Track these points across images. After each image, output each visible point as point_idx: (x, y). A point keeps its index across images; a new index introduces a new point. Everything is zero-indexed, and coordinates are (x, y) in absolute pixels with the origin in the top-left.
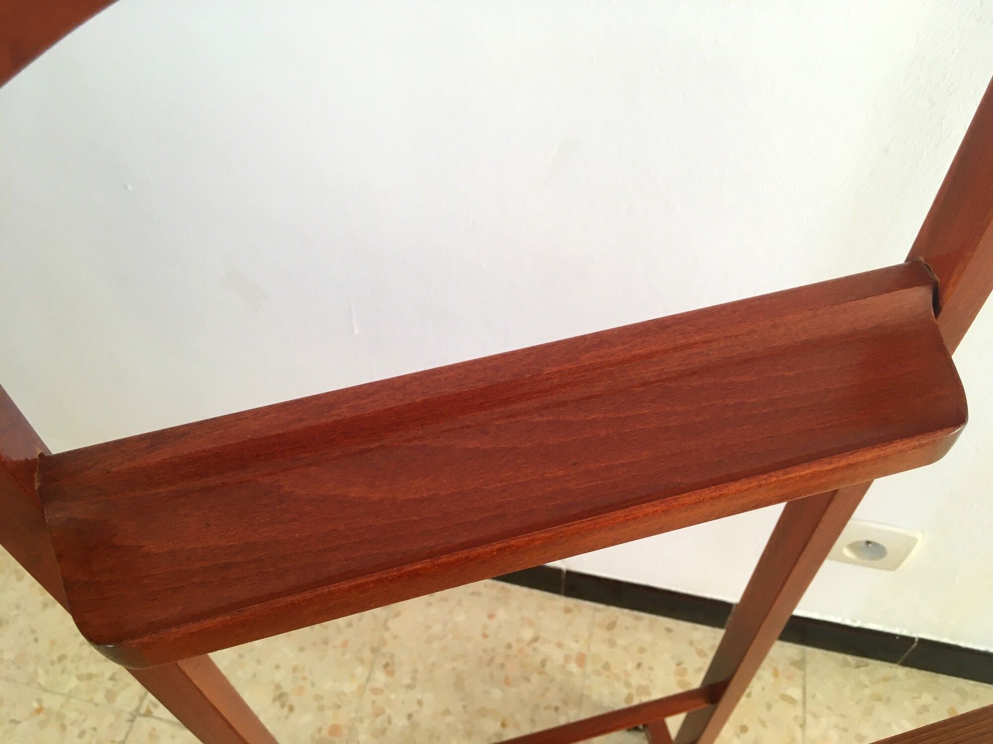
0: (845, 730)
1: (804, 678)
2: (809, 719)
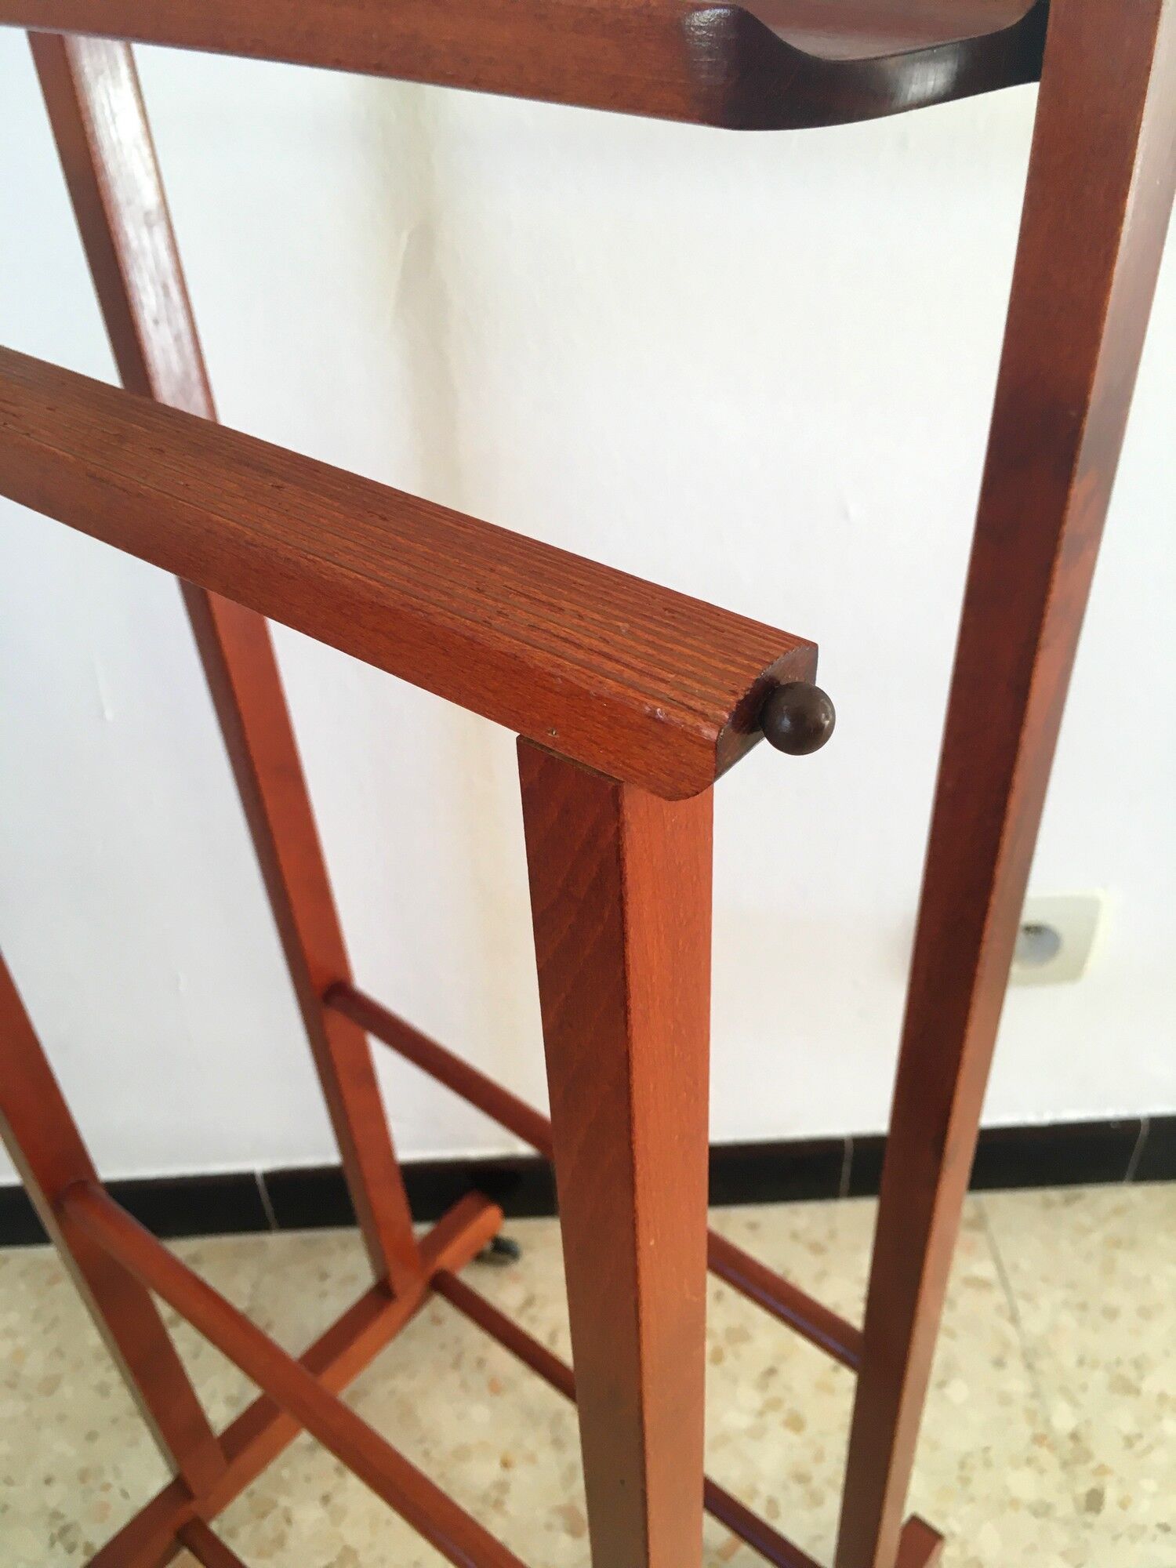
0: (1082, 1307)
1: (991, 1242)
2: (1022, 1306)
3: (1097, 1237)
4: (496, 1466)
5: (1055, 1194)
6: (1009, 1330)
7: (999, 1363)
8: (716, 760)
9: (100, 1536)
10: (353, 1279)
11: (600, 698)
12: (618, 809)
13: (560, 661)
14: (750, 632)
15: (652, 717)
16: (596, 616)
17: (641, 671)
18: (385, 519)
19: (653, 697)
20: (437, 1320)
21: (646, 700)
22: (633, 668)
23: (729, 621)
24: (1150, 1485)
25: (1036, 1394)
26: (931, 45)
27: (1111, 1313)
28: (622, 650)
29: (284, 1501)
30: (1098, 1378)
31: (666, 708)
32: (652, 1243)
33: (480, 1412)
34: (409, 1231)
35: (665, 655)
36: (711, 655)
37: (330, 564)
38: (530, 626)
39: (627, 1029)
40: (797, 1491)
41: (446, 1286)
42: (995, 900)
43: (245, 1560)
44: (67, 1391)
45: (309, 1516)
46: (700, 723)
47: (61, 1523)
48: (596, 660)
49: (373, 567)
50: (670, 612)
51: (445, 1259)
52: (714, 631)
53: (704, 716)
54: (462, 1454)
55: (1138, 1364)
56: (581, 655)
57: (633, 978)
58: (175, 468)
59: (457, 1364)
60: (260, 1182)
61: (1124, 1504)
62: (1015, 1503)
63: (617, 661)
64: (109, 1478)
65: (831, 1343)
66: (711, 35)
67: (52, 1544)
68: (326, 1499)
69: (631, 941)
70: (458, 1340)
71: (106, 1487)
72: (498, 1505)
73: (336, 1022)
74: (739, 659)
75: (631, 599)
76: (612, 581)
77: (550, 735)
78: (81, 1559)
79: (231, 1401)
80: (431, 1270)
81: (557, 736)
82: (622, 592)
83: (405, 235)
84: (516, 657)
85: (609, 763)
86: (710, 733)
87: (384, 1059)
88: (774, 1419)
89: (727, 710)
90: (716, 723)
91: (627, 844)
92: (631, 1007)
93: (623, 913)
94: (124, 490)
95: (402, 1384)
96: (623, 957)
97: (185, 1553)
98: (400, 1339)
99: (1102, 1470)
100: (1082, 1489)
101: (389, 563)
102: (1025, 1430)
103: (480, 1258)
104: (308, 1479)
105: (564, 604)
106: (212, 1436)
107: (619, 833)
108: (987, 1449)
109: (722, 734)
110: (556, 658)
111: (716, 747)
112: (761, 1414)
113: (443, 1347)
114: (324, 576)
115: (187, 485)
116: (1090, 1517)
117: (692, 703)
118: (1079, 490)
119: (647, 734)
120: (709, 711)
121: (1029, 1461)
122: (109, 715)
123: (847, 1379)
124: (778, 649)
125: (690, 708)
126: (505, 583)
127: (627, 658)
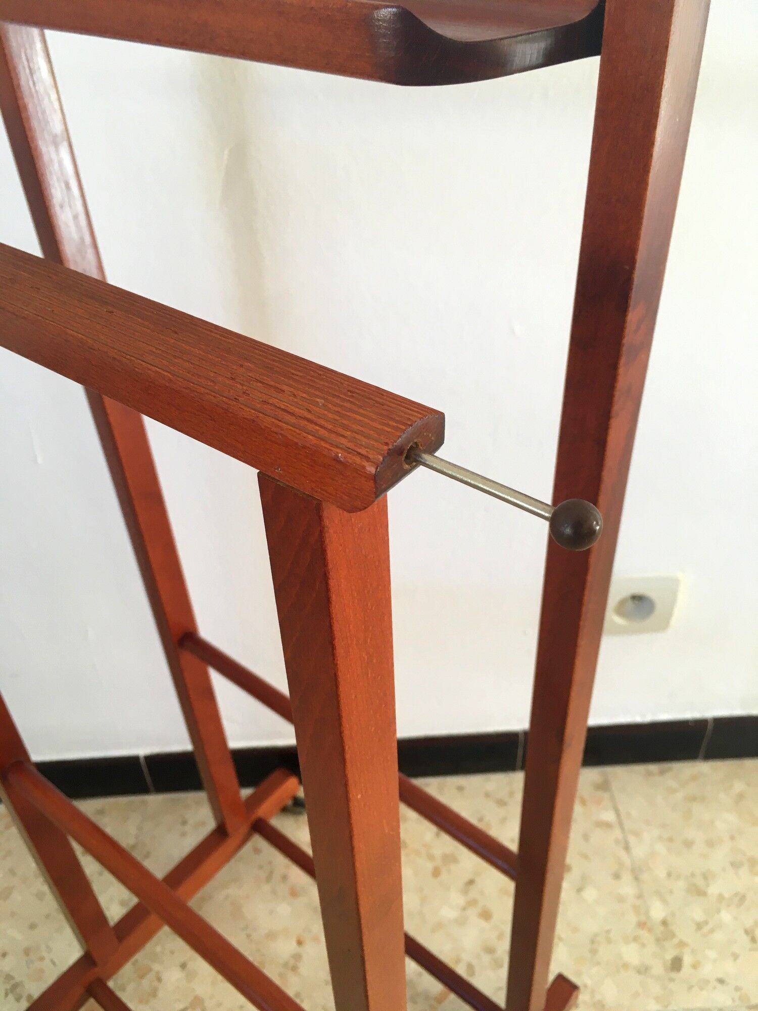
0: (671, 840)
1: (613, 799)
2: (632, 839)
3: (680, 796)
4: (294, 943)
5: (653, 768)
6: (623, 854)
7: (617, 876)
8: (376, 487)
9: (36, 989)
10: (203, 824)
11: (304, 447)
12: (320, 518)
13: (280, 424)
14: (402, 406)
15: (336, 459)
16: (304, 395)
17: (330, 430)
18: (176, 333)
19: (337, 447)
20: (257, 851)
21: (332, 448)
22: (325, 428)
23: (388, 399)
24: (712, 954)
25: (640, 896)
26: (527, 31)
27: (689, 844)
28: (318, 416)
29: (156, 967)
30: (680, 886)
31: (345, 453)
32: (359, 796)
33: (284, 909)
34: (238, 793)
35: (345, 420)
36: (372, 420)
37: (140, 361)
38: (263, 401)
39: (334, 659)
40: (486, 958)
41: (262, 828)
42: (590, 578)
43: (130, 1005)
44: (17, 897)
45: (173, 976)
46: (365, 464)
47: (12, 982)
48: (303, 423)
49: (166, 363)
50: (350, 392)
51: (262, 811)
52: (376, 405)
53: (367, 459)
54: (271, 936)
55: (707, 876)
56: (292, 420)
57: (336, 627)
58: (46, 300)
59: (269, 878)
60: (142, 761)
61: (695, 966)
62: (626, 966)
63: (316, 424)
64: (44, 954)
65: (500, 862)
66: (385, 25)
67: (6, 995)
68: (183, 966)
69: (333, 603)
70: (270, 863)
71: (42, 959)
72: (294, 969)
73: (188, 658)
74: (391, 423)
75: (326, 384)
76: (317, 373)
77: (276, 471)
78: (25, 1005)
79: (123, 903)
80: (254, 817)
81: (281, 472)
82: (322, 380)
83: (226, 152)
84: (254, 421)
85: (312, 489)
86: (371, 469)
87: (219, 683)
88: (472, 913)
89: (381, 455)
90: (374, 463)
91: (327, 541)
92: (336, 644)
93: (327, 584)
94: (15, 314)
95: (232, 891)
96: (329, 615)
97: (92, 1002)
98: (233, 863)
99: (682, 944)
100: (669, 956)
101: (176, 361)
102: (632, 919)
103: (285, 810)
104: (172, 952)
105: (285, 388)
106: (108, 925)
107: (322, 532)
108: (608, 932)
109: (378, 470)
110: (278, 422)
111: (375, 478)
112: (464, 909)
113: (261, 867)
114: (136, 369)
115: (53, 311)
116: (674, 975)
117: (359, 451)
118: (633, 317)
119: (333, 470)
120: (371, 456)
121: (636, 939)
122: (40, 460)
123: (509, 886)
124: (415, 416)
125: (359, 454)
126: (249, 374)
127: (322, 422)
